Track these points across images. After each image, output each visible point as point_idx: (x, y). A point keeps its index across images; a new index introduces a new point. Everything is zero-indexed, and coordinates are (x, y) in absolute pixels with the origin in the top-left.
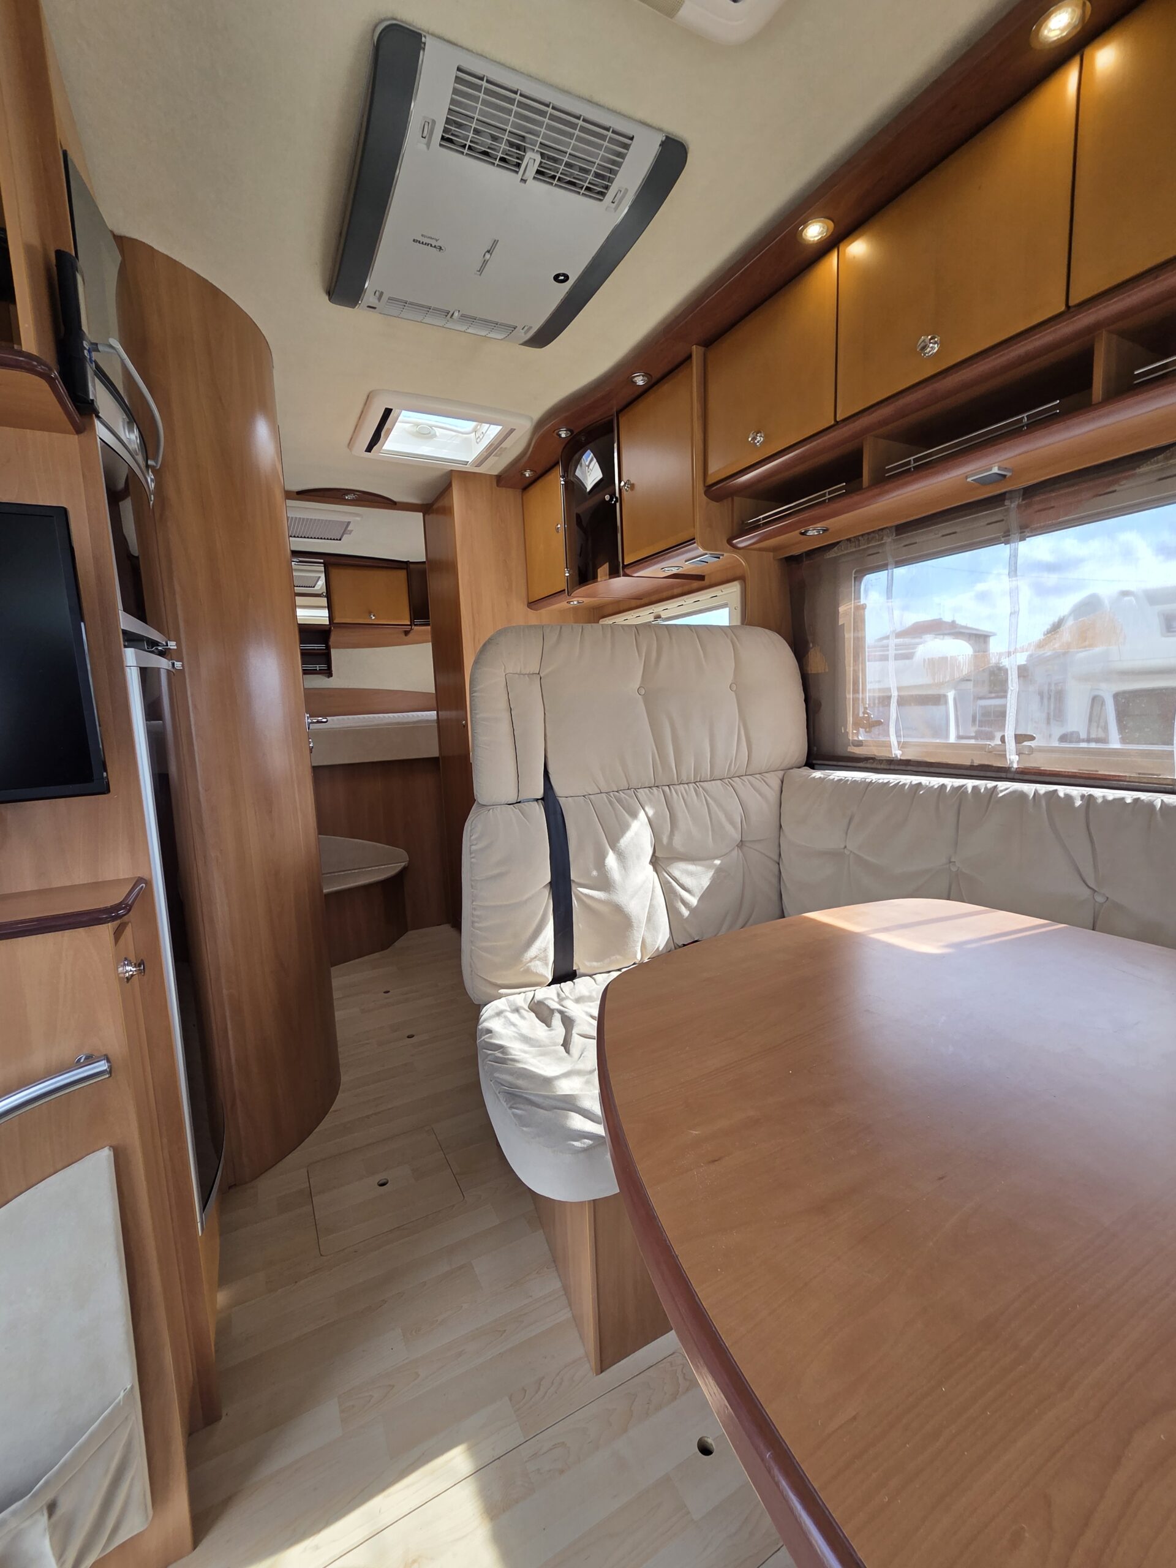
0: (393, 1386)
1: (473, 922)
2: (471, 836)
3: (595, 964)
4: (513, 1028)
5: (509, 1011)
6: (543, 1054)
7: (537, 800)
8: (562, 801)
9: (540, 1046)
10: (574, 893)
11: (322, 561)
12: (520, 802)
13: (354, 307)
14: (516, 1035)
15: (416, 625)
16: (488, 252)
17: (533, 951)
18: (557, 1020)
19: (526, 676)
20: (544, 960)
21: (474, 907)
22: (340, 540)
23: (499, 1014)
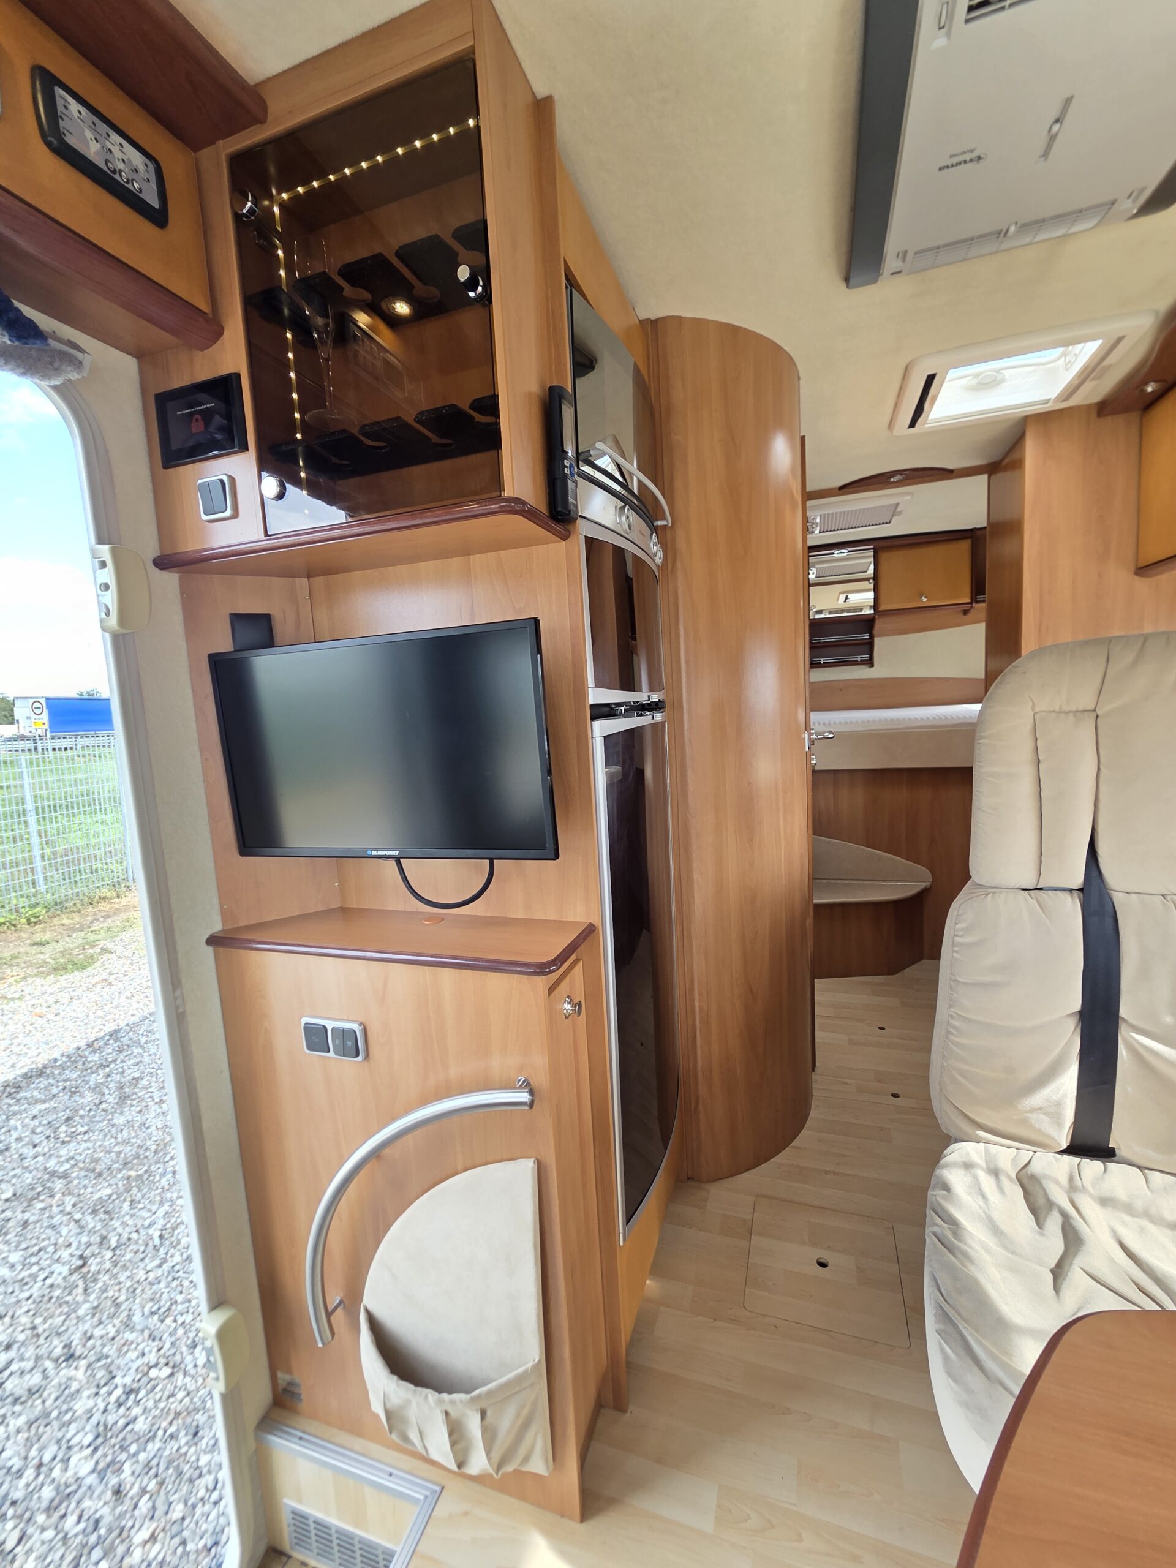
0: (773, 1527)
1: (948, 1032)
2: (956, 924)
3: (1151, 1153)
4: (981, 1202)
5: (983, 1169)
6: (1014, 1270)
7: (1071, 890)
8: (1118, 898)
9: (1014, 1253)
10: (1124, 1040)
11: (872, 547)
12: (1041, 889)
13: (875, 281)
14: (982, 1214)
15: (977, 602)
16: (1057, 121)
17: (1038, 1099)
18: (1054, 1223)
19: (1071, 714)
20: (1056, 1117)
21: (950, 1013)
22: (890, 522)
23: (968, 1166)
